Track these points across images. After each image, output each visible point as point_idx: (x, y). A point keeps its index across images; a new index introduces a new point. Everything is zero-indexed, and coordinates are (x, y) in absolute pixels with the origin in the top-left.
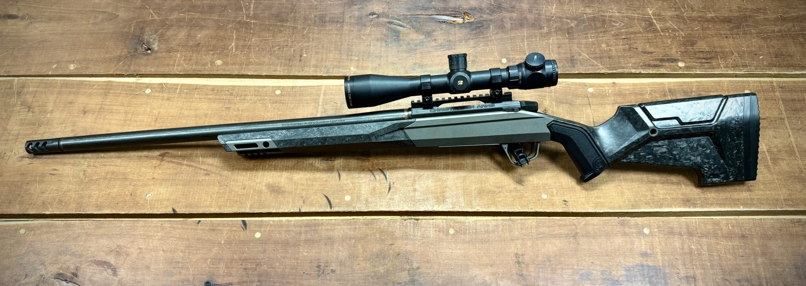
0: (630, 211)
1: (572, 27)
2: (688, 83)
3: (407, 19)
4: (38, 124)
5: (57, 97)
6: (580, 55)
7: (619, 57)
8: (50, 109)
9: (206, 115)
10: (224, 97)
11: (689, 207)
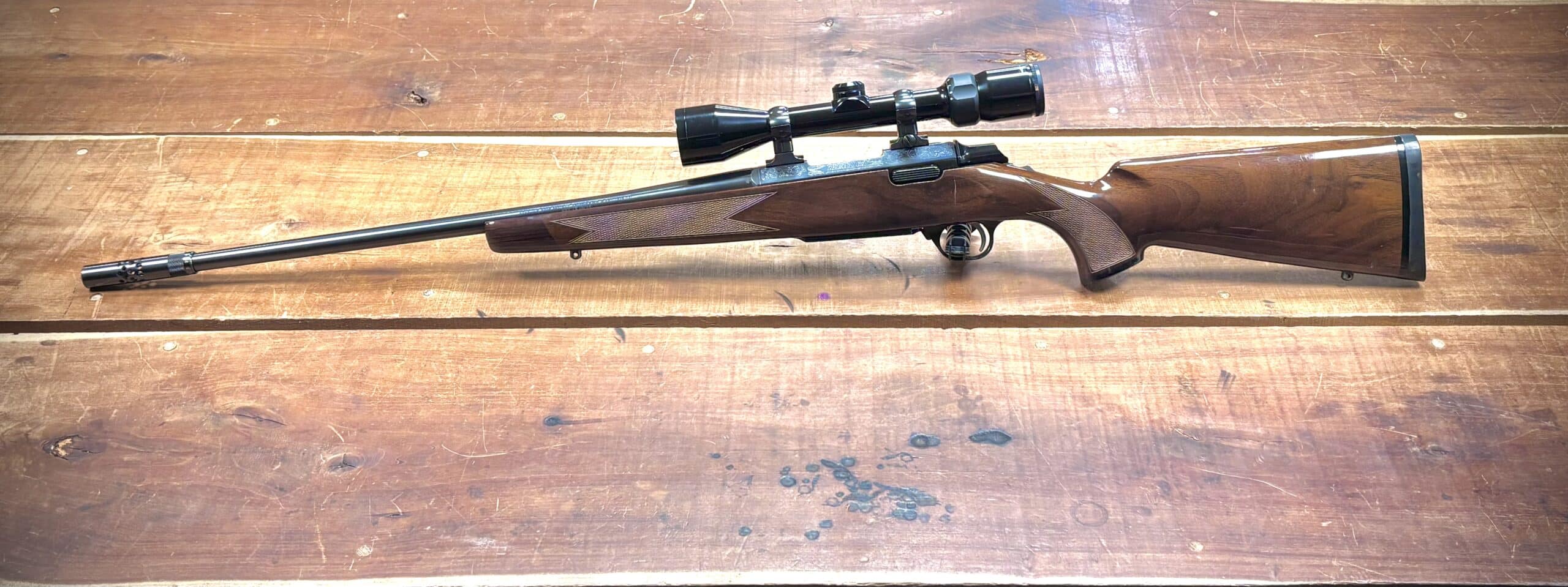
0: (1400, 314)
1: (1238, 68)
2: (1480, 141)
3: (918, 58)
4: (204, 199)
5: (242, 162)
6: (1260, 103)
7: (1335, 106)
8: (228, 177)
9: (537, 187)
10: (573, 162)
11: (1518, 308)
